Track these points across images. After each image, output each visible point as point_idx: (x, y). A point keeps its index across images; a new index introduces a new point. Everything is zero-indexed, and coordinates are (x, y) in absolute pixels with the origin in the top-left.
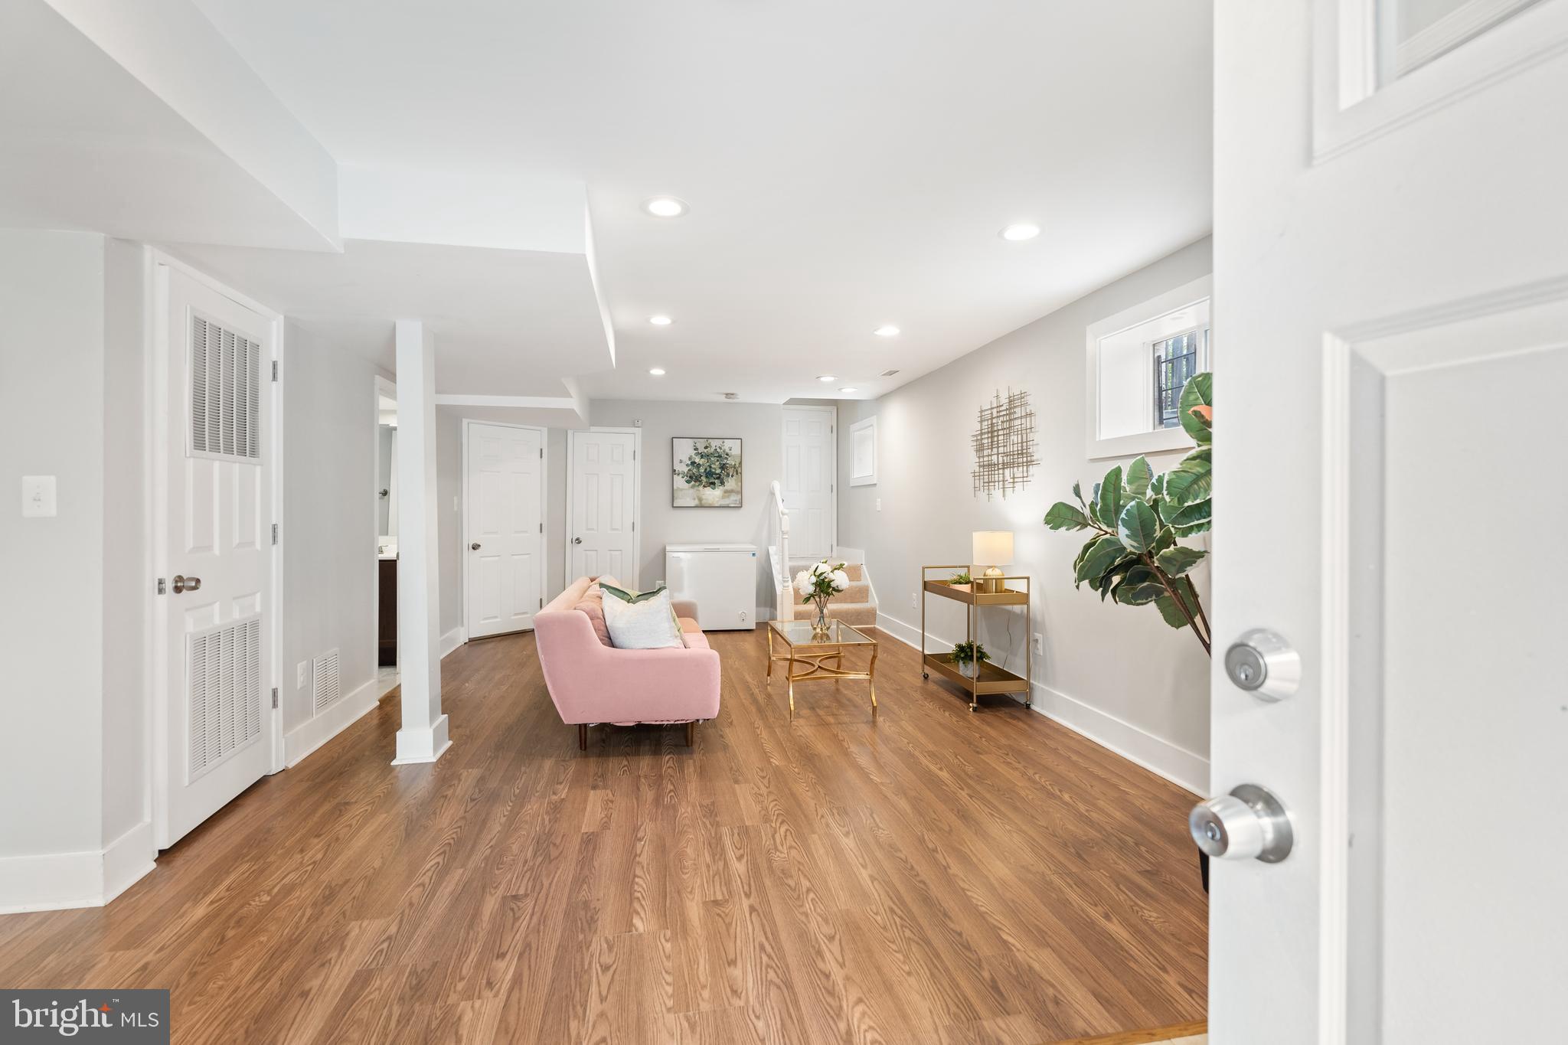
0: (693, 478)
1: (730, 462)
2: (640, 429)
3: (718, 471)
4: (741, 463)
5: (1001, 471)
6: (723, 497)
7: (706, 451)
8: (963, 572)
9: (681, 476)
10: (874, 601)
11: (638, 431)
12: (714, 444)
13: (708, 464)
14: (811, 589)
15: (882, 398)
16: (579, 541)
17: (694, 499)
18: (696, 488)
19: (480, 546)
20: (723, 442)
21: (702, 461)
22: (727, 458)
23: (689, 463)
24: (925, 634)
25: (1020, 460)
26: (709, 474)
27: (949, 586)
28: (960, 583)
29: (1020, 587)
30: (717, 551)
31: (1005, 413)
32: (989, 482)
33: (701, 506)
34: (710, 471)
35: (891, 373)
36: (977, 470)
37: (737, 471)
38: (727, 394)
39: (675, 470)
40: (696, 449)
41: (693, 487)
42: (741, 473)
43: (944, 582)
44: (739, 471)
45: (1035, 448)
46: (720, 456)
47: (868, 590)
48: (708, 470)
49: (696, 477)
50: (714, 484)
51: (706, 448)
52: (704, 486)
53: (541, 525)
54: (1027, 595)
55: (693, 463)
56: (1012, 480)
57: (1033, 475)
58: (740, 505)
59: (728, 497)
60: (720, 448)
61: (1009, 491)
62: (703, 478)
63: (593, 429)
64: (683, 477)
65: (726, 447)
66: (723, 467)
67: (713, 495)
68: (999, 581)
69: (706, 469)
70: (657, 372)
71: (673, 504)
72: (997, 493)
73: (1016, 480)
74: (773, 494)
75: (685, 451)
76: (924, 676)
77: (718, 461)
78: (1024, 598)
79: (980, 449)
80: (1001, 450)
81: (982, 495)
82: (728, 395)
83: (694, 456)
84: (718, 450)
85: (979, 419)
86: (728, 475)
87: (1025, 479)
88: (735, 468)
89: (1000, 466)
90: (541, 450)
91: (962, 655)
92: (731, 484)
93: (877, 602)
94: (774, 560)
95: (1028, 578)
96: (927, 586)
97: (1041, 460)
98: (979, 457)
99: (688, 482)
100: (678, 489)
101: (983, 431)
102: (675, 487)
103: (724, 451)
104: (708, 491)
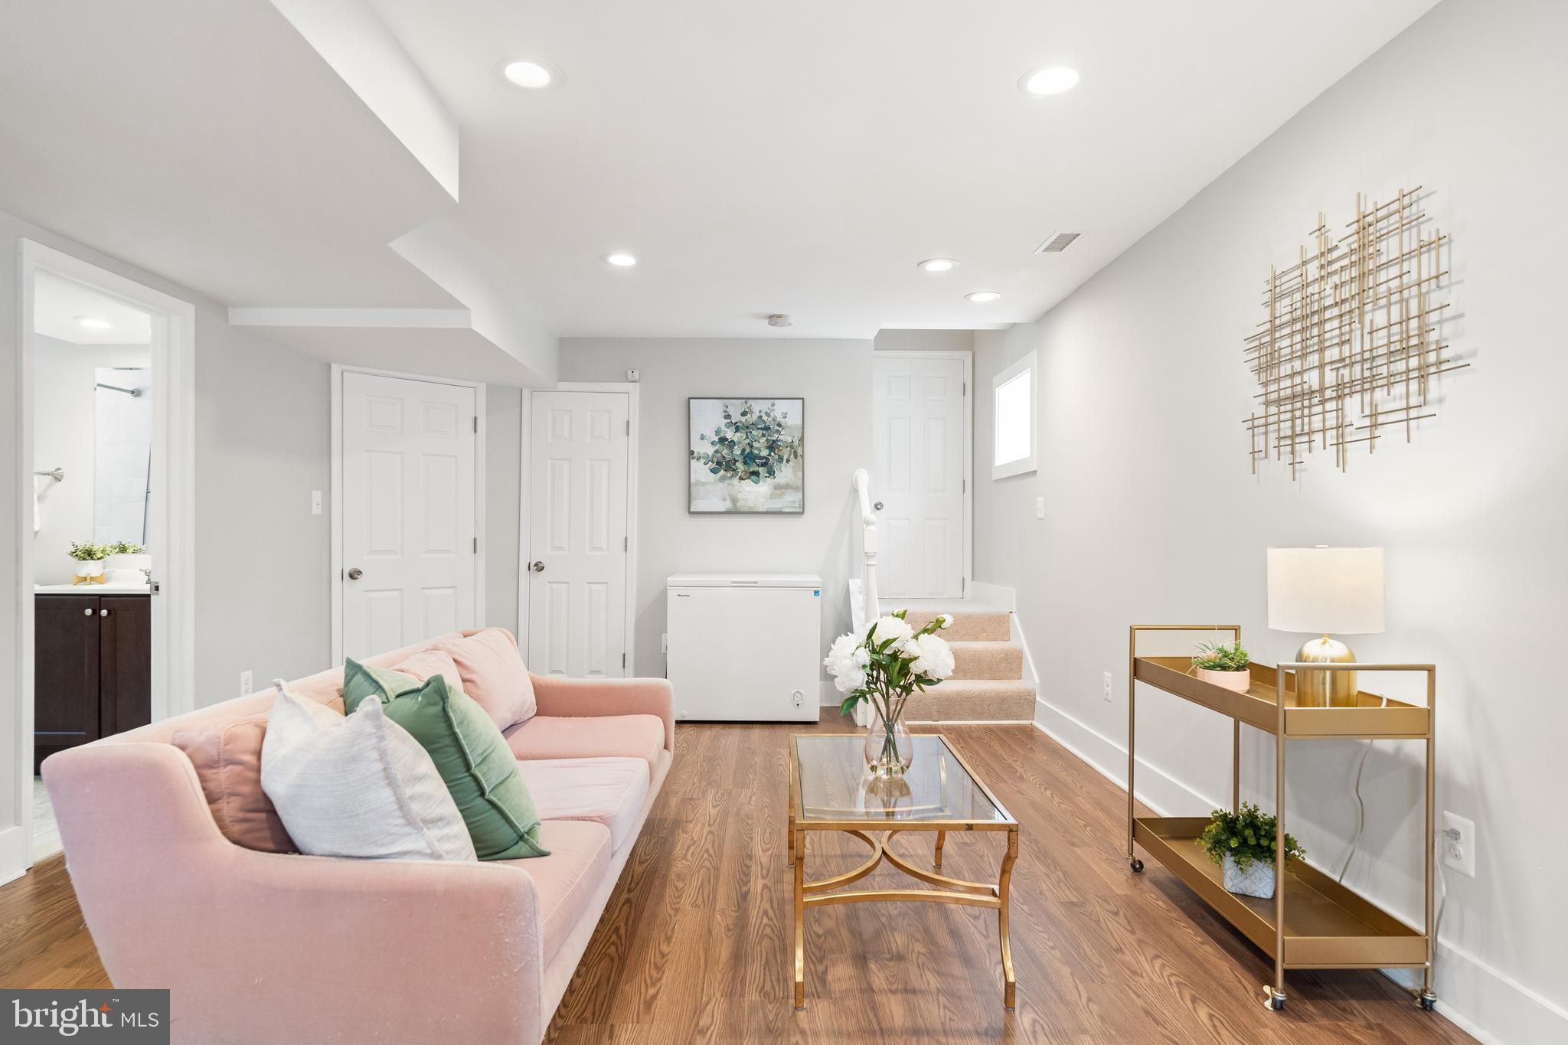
0: (722, 465)
1: (785, 437)
2: (638, 384)
3: (764, 453)
4: (802, 439)
5: (1331, 406)
6: (772, 497)
7: (743, 419)
8: (1227, 642)
9: (702, 461)
10: (1031, 679)
11: (634, 389)
12: (758, 407)
13: (747, 441)
14: (859, 679)
15: (1048, 316)
16: (539, 568)
17: (724, 500)
18: (728, 481)
19: (360, 572)
20: (773, 405)
21: (737, 437)
22: (778, 432)
23: (716, 439)
24: (1136, 757)
25: (1401, 366)
26: (749, 458)
27: (1194, 672)
28: (1224, 668)
29: (1410, 690)
30: (754, 585)
31: (1345, 262)
32: (1292, 437)
33: (734, 512)
34: (751, 452)
35: (1062, 242)
36: (1260, 411)
37: (795, 453)
38: (771, 317)
39: (692, 453)
40: (727, 417)
41: (722, 479)
42: (802, 457)
43: (1185, 662)
44: (800, 452)
45: (1448, 329)
46: (767, 428)
47: (1022, 658)
48: (747, 451)
49: (728, 463)
50: (756, 474)
51: (744, 414)
52: (741, 479)
53: (475, 540)
54: (1429, 714)
55: (723, 440)
56: (1367, 422)
57: (1441, 400)
58: (801, 510)
59: (781, 496)
60: (768, 415)
61: (1356, 452)
62: (740, 466)
63: (563, 386)
64: (705, 464)
65: (778, 415)
66: (772, 446)
67: (755, 492)
68: (1339, 672)
69: (743, 450)
70: (622, 260)
71: (689, 508)
72: (1319, 458)
73: (1381, 419)
74: (855, 491)
75: (709, 421)
76: (1133, 865)
77: (763, 435)
78: (1422, 723)
79: (1267, 364)
80: (1332, 354)
81: (1276, 466)
82: (774, 319)
83: (723, 428)
84: (765, 418)
85: (1267, 297)
86: (781, 459)
87: (1413, 413)
88: (792, 447)
89: (1328, 394)
90: (475, 419)
91: (1234, 844)
92: (785, 473)
93: (1037, 680)
94: (856, 603)
95: (1431, 670)
96: (1137, 669)
97: (1473, 354)
98: (1265, 384)
99: (714, 471)
100: (698, 483)
101: (1278, 322)
102: (693, 480)
103: (774, 420)
104: (748, 486)
